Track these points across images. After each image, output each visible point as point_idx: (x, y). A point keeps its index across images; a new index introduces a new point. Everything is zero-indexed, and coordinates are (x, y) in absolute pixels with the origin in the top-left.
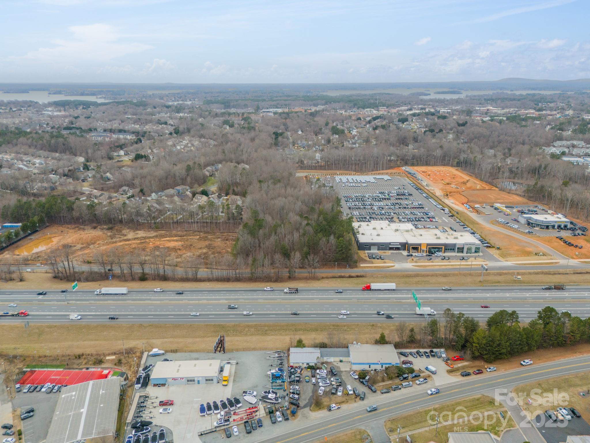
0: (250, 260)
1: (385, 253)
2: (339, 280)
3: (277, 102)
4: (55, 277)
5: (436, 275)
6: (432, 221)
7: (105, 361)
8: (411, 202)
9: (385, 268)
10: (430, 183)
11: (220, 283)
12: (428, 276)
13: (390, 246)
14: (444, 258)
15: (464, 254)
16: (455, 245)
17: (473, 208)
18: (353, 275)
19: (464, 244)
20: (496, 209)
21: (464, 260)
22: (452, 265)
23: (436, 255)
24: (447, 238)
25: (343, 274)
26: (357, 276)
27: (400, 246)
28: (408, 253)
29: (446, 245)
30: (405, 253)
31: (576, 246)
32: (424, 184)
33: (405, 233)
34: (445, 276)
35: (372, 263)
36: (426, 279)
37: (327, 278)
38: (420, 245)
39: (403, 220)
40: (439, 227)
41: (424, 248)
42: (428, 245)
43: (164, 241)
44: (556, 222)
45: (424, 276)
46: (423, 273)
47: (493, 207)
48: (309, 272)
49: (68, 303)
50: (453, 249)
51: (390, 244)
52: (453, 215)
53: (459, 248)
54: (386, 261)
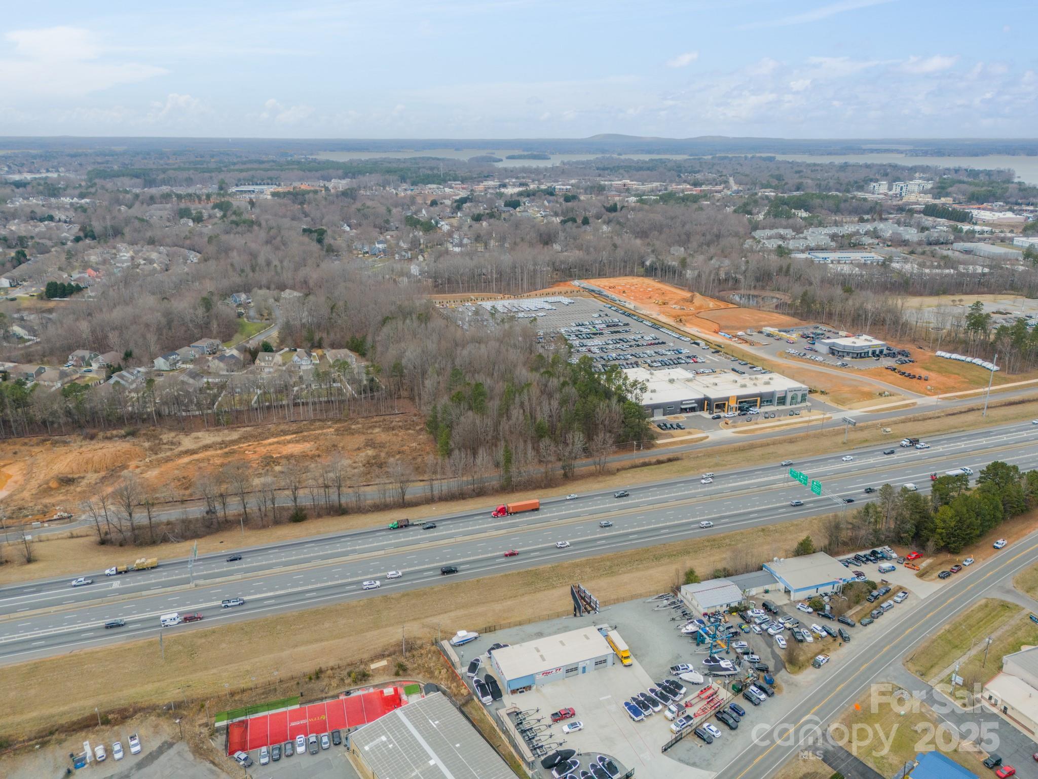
1: (677, 418)
2: (645, 469)
5: (781, 442)
6: (697, 362)
7: (371, 672)
8: (639, 337)
9: (697, 441)
10: (638, 305)
11: (453, 503)
12: (768, 445)
13: (683, 407)
14: (767, 416)
15: (787, 407)
16: (772, 394)
17: (739, 338)
18: (662, 458)
19: (786, 391)
20: (769, 335)
21: (794, 416)
22: (787, 425)
23: (751, 412)
24: (755, 385)
25: (647, 460)
26: (670, 460)
27: (696, 405)
28: (710, 414)
29: (761, 395)
30: (705, 414)
31: (920, 378)
32: (632, 307)
33: (689, 384)
34: (791, 441)
35: (672, 437)
36: (771, 449)
37: (624, 469)
38: (727, 399)
39: (655, 364)
40: (716, 370)
41: (733, 404)
42: (738, 397)
43: (270, 444)
44: (870, 347)
45: (762, 446)
46: (758, 441)
47: (761, 332)
48: (595, 463)
49: (196, 586)
50: (771, 401)
51: (681, 402)
52: (717, 349)
53: (779, 398)
54: (691, 430)
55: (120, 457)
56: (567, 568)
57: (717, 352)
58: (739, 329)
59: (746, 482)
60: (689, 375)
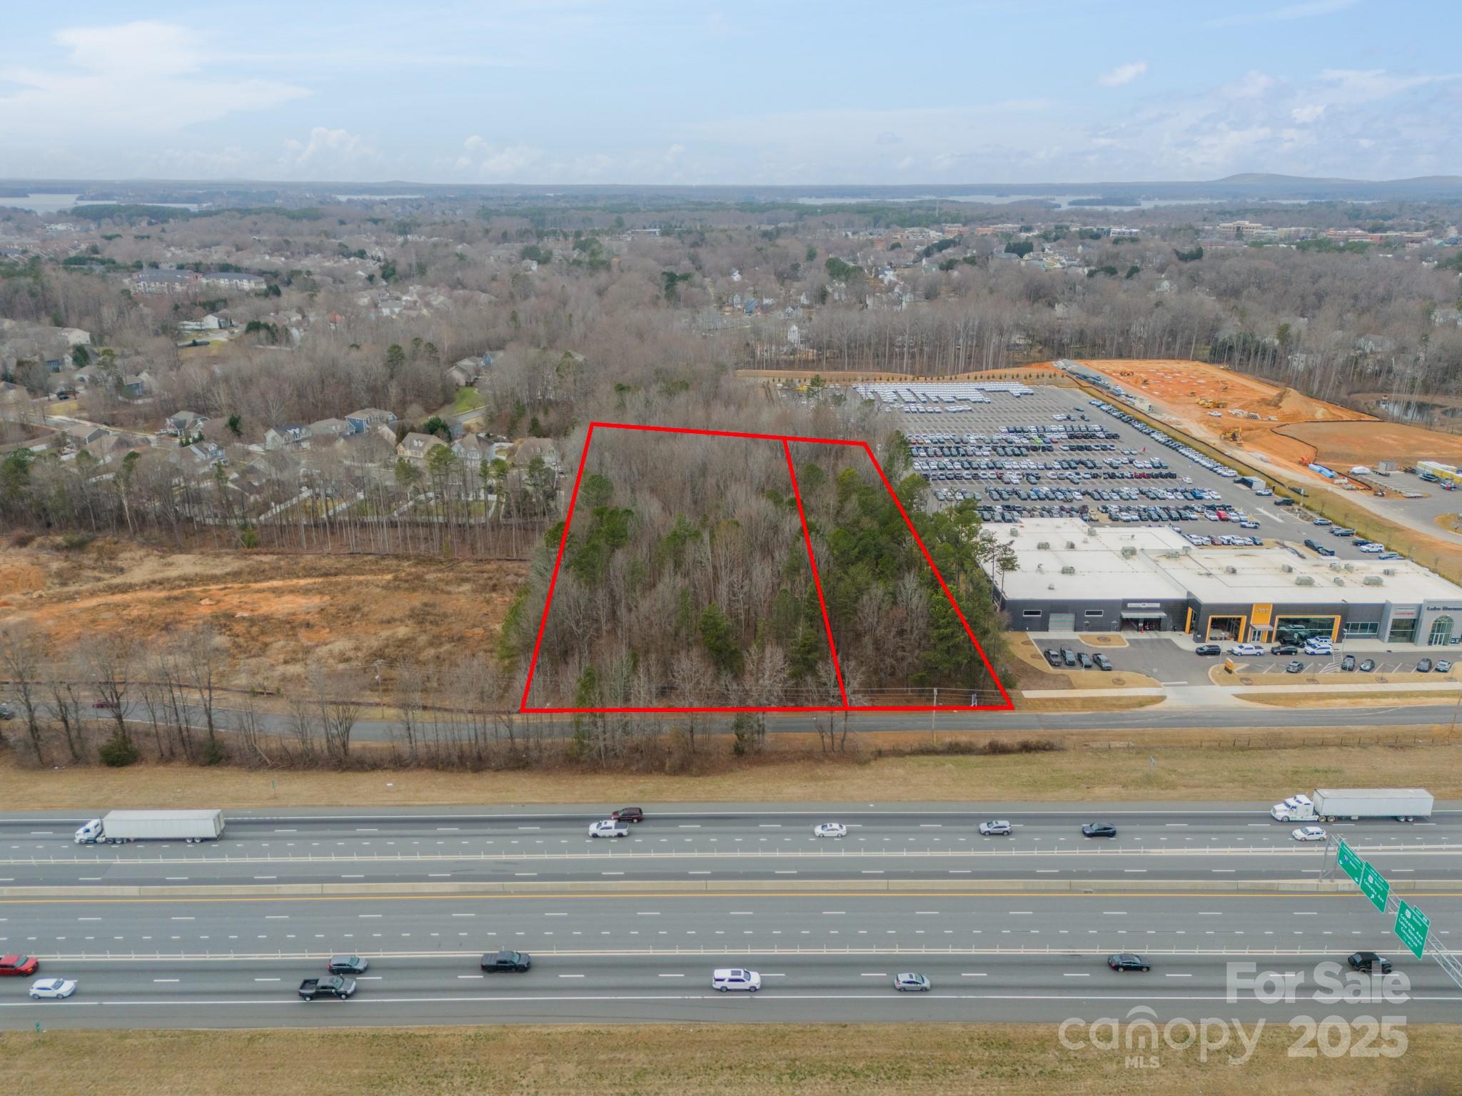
0: (571, 678)
1: (1106, 640)
2: (949, 762)
5: (1362, 743)
6: (1227, 520)
8: (1125, 459)
9: (1128, 706)
10: (1159, 403)
12: (1324, 744)
13: (1126, 615)
14: (1350, 665)
15: (1421, 647)
16: (1381, 609)
17: (1353, 477)
18: (1005, 739)
19: (1420, 607)
20: (1429, 478)
21: (1432, 674)
22: (1399, 695)
23: (1310, 649)
24: (1339, 583)
25: (963, 738)
26: (1026, 748)
27: (1163, 615)
28: (1197, 640)
29: (1344, 610)
30: (1185, 641)
32: (1144, 407)
33: (1164, 563)
35: (1070, 685)
37: (898, 753)
38: (1247, 609)
39: (1125, 516)
40: (1263, 540)
41: (1262, 623)
42: (1277, 609)
43: (259, 591)
45: (1306, 744)
46: (1298, 731)
47: (1413, 471)
48: (821, 729)
50: (1374, 628)
51: (1124, 604)
52: (1289, 498)
53: (1397, 624)
54: (1124, 675)
56: (514, 1049)
57: (1288, 503)
58: (1360, 461)
59: (1208, 852)
60: (1177, 543)
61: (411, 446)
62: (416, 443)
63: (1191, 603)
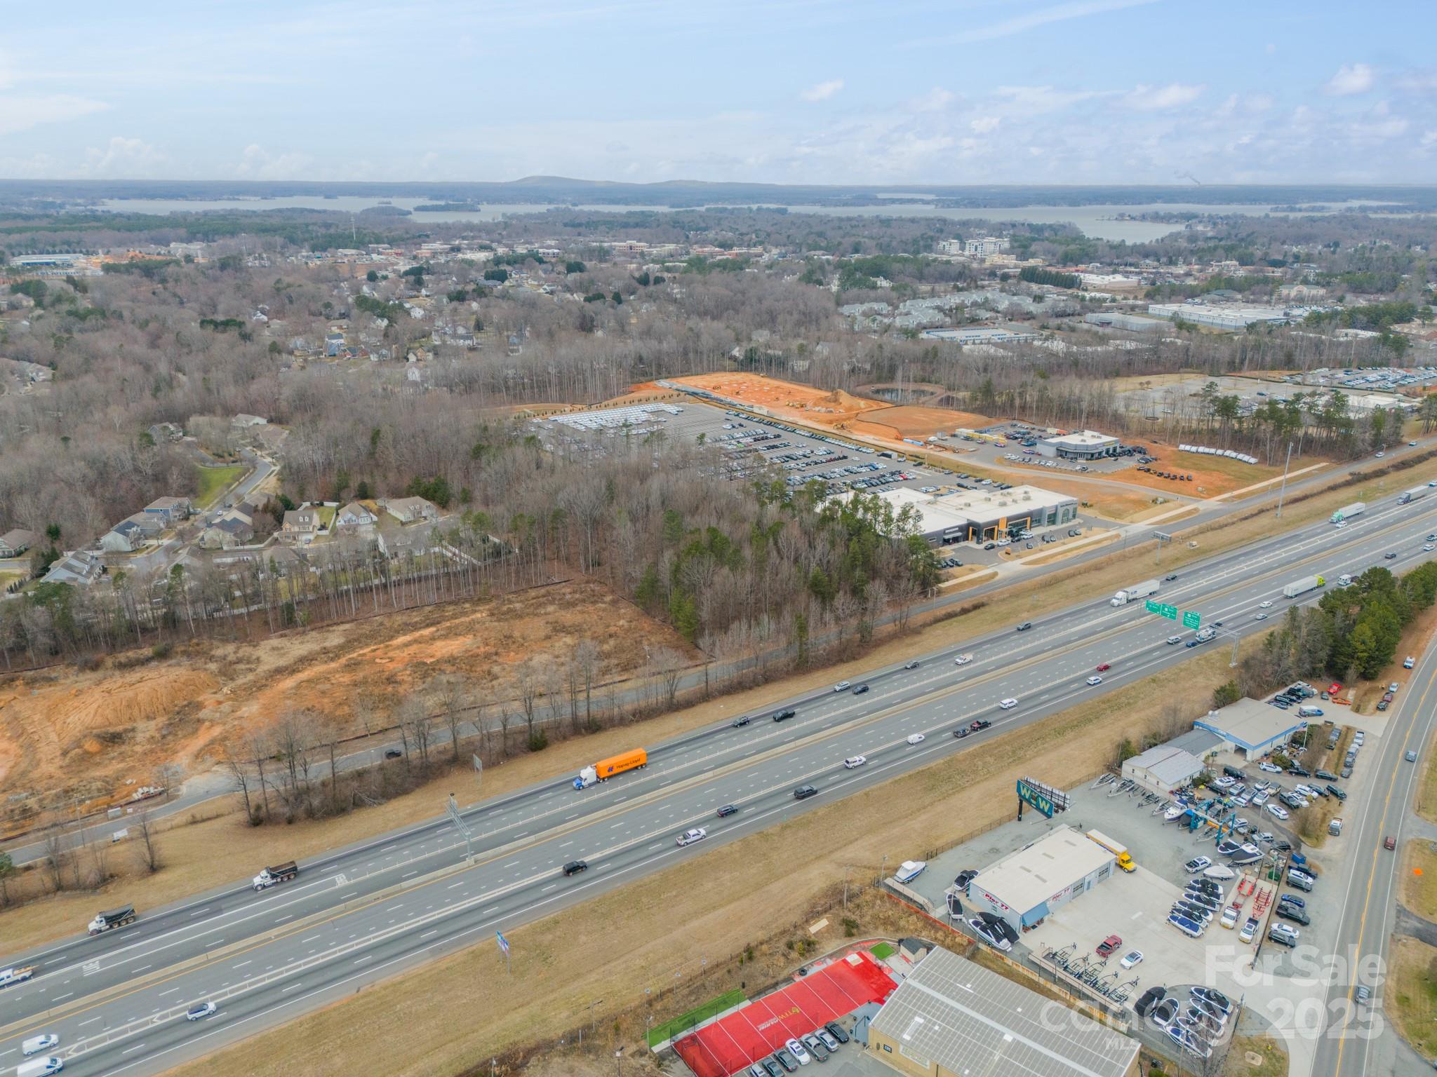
1: (948, 551)
2: (953, 622)
3: (28, 235)
4: (257, 821)
5: (1086, 571)
6: (908, 479)
7: (813, 938)
8: (807, 451)
9: (988, 580)
10: (770, 409)
12: (1074, 575)
13: (947, 537)
14: (1045, 540)
15: (1058, 526)
16: (1040, 512)
17: (934, 444)
18: (966, 606)
19: (1054, 507)
20: (967, 439)
21: (1075, 537)
22: (1076, 548)
23: (1025, 537)
25: (950, 610)
26: (975, 607)
27: (960, 533)
28: (979, 543)
29: (1030, 514)
30: (972, 544)
31: (1182, 478)
32: (764, 413)
33: (935, 508)
34: (1098, 568)
35: (957, 576)
36: (1081, 581)
37: (928, 624)
38: (997, 523)
40: (939, 487)
41: (1003, 528)
42: (1009, 519)
43: (406, 645)
44: (1103, 444)
45: (1068, 577)
46: (1060, 572)
47: (954, 436)
49: (476, 861)
50: (1041, 521)
51: (944, 532)
52: (918, 461)
53: (1050, 517)
54: (973, 567)
55: (181, 690)
57: (920, 464)
58: (934, 432)
59: (1088, 624)
60: (929, 497)
61: (298, 523)
62: (301, 519)
63: (970, 524)
